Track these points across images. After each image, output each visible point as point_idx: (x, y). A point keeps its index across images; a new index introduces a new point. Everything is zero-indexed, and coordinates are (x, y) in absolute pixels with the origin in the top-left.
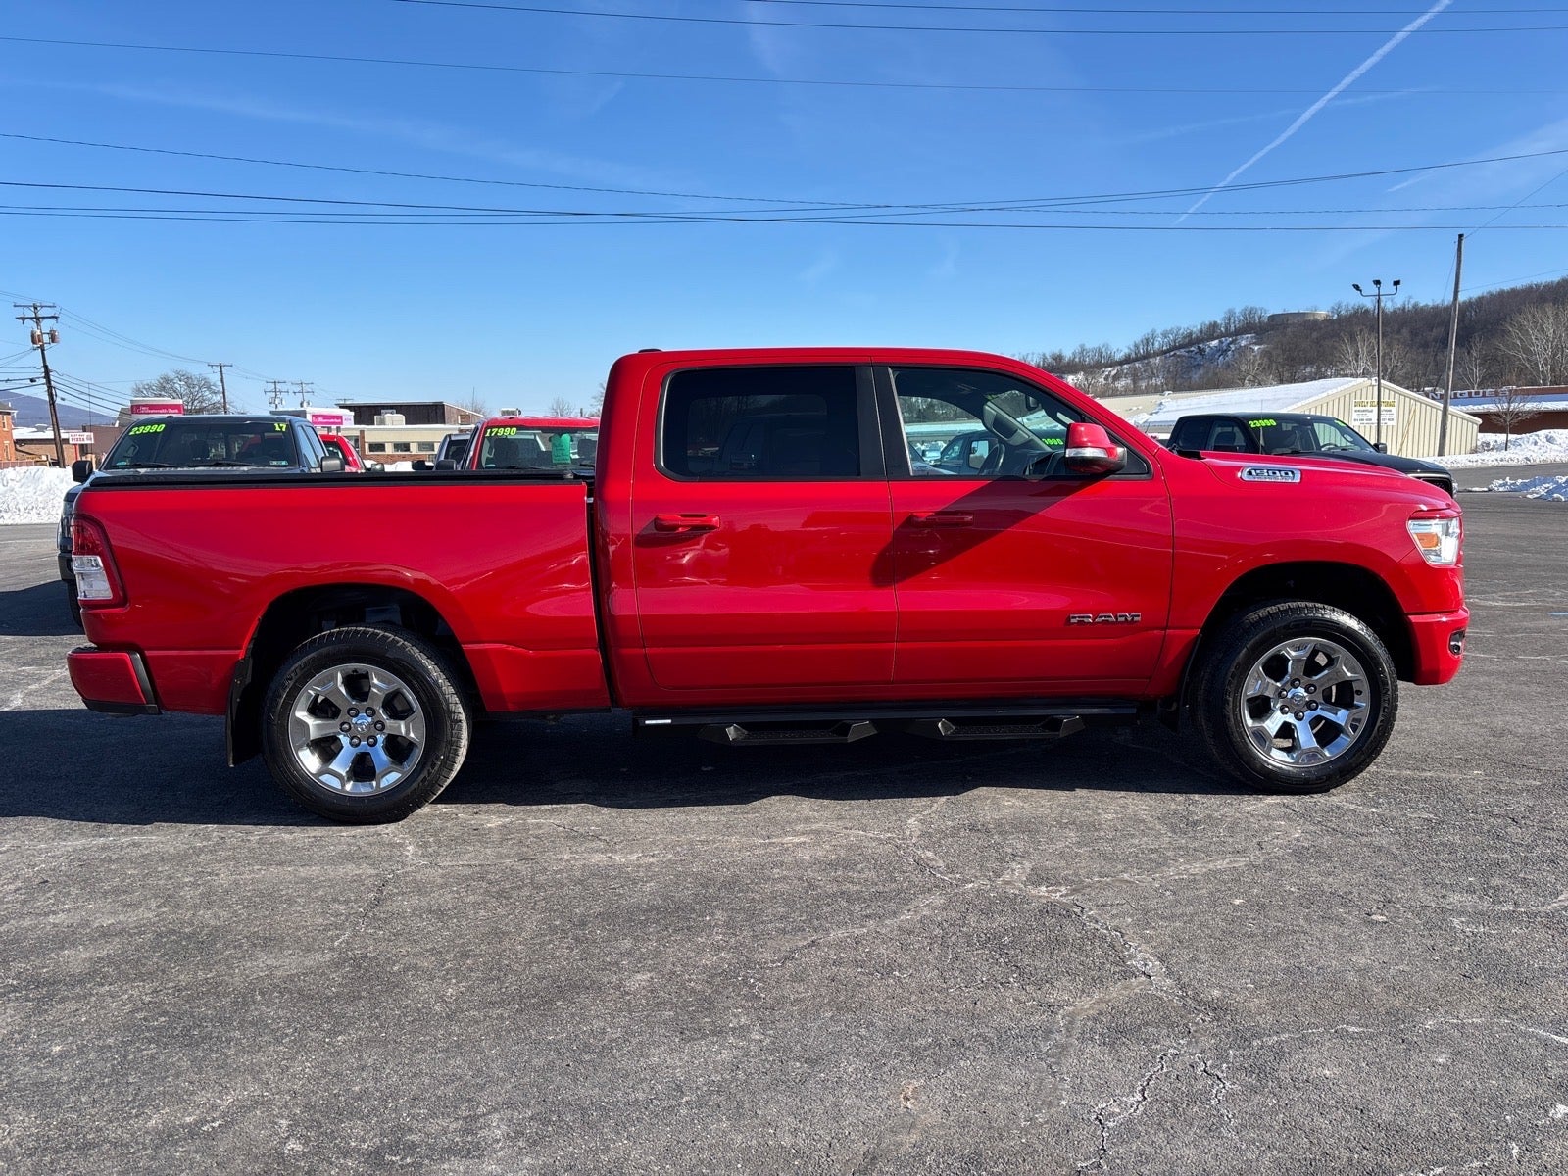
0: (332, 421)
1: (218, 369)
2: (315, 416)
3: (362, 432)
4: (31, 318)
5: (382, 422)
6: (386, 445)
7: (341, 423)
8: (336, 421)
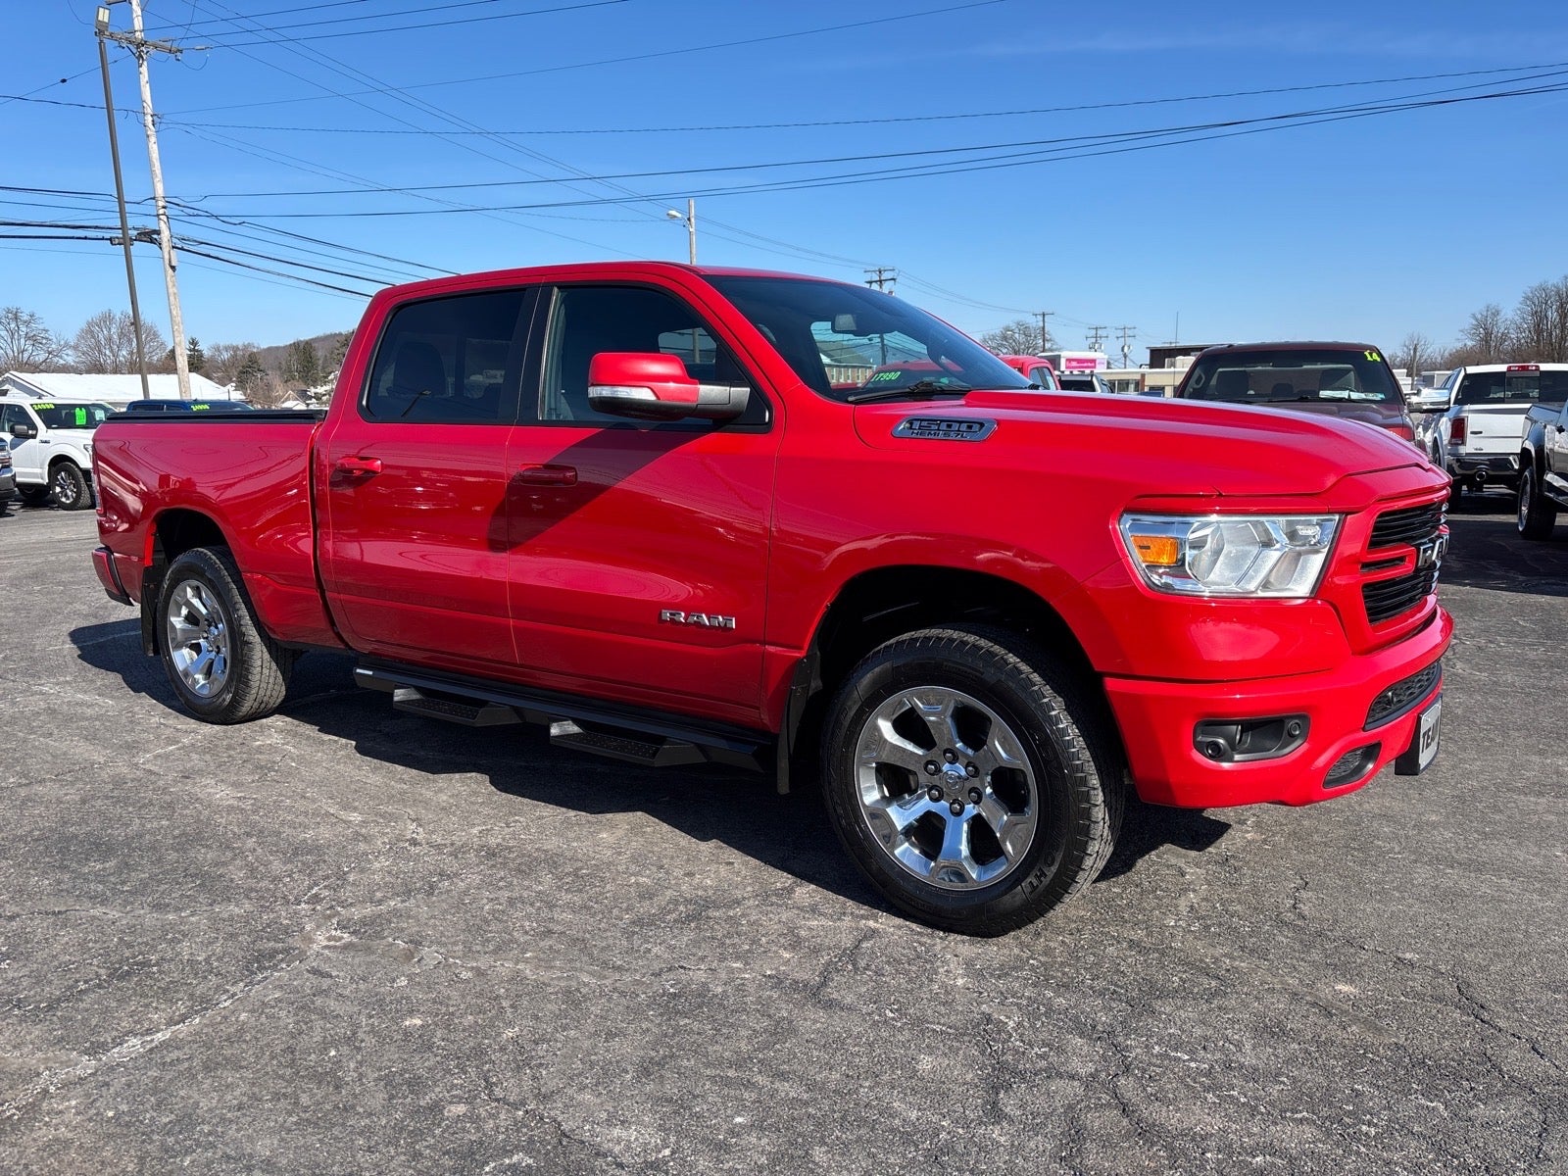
0: (1085, 365)
1: (1040, 318)
2: (1069, 360)
3: (1143, 375)
4: (876, 282)
5: (1173, 365)
6: (1166, 388)
7: (1094, 367)
8: (1089, 364)
